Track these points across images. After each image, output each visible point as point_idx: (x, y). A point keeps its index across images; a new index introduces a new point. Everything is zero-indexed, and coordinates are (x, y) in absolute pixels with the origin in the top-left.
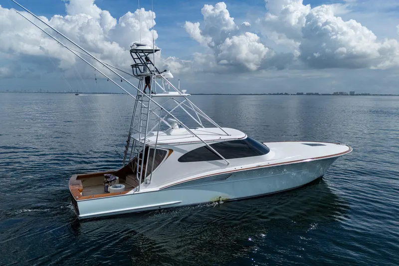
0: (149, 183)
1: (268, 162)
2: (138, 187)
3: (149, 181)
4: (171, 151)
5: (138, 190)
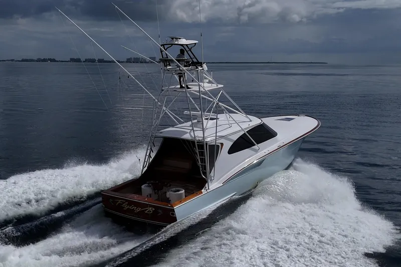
0: (213, 180)
2: (207, 185)
3: (213, 178)
4: (222, 144)
5: (207, 188)
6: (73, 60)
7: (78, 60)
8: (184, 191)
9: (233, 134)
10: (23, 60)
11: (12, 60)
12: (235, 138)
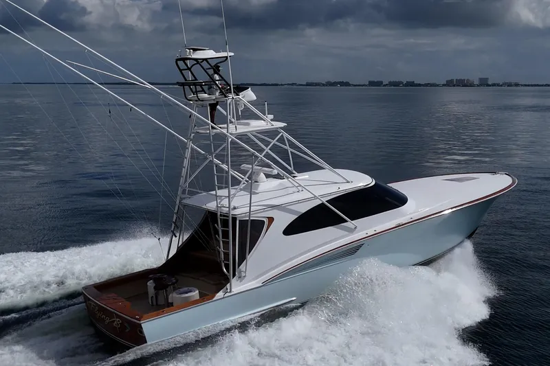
0: (245, 276)
1: (411, 216)
2: (228, 285)
3: (243, 274)
4: (271, 220)
5: (229, 291)
6: (372, 84)
7: (379, 84)
8: (197, 292)
9: (299, 202)
10: (308, 85)
11: (293, 84)
12: (304, 208)
